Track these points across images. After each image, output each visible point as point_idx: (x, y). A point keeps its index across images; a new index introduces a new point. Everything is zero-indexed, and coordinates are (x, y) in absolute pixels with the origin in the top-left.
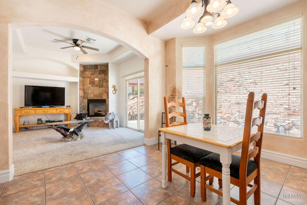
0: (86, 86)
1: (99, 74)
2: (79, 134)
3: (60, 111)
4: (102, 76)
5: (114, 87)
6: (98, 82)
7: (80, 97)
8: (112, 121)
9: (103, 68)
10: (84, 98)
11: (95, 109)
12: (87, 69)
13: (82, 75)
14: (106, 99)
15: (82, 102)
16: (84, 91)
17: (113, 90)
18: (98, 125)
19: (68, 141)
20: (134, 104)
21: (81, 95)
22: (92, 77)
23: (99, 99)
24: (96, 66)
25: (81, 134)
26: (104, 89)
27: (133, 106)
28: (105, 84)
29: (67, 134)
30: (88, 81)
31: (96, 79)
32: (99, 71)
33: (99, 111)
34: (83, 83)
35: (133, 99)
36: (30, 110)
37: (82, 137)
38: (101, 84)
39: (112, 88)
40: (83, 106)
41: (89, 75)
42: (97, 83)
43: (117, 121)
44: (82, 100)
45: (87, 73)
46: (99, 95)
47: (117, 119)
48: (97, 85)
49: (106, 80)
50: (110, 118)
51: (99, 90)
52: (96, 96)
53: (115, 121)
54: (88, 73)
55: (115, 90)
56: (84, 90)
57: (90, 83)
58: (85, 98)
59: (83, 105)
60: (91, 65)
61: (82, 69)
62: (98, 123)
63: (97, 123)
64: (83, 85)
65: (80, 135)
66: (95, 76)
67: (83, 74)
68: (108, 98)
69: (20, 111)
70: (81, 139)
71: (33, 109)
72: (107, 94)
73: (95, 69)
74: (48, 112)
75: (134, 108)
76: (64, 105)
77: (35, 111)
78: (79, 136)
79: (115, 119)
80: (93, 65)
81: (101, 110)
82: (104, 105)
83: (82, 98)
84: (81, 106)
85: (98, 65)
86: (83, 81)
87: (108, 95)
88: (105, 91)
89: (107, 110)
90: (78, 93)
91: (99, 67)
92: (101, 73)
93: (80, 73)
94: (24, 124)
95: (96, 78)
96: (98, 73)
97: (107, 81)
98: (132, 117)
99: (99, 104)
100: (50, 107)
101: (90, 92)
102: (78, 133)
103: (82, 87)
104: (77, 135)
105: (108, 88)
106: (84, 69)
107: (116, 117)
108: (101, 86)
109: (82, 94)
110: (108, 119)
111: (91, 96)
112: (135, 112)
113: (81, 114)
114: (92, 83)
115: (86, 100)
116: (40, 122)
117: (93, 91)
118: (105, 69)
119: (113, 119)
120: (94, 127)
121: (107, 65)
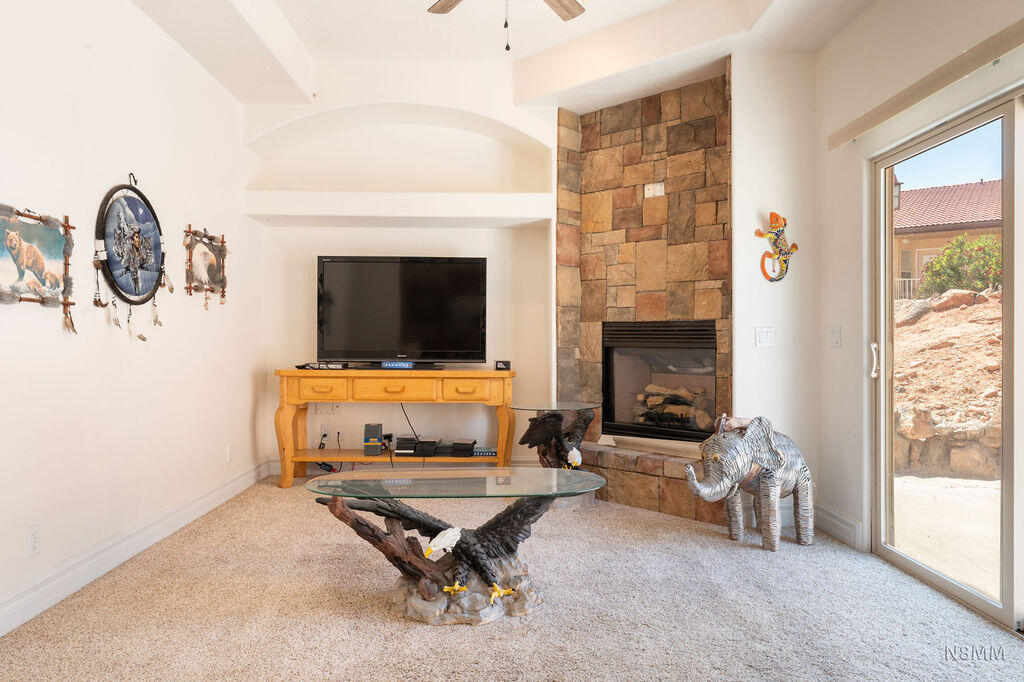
0: (596, 238)
1: (673, 150)
2: (500, 576)
3: (461, 390)
4: (688, 165)
5: (774, 226)
6: (663, 206)
7: (563, 309)
8: (754, 487)
9: (697, 109)
10: (585, 315)
11: (650, 388)
12: (601, 133)
13: (572, 173)
14: (714, 321)
15: (575, 342)
16: (583, 272)
17: (767, 255)
18: (662, 498)
19: (422, 620)
20: (928, 354)
21: (566, 300)
22: (631, 176)
23: (671, 317)
24: (649, 106)
25: (513, 573)
26: (702, 248)
27: (920, 370)
28: (706, 214)
29: (421, 566)
30: (604, 206)
31: (655, 191)
32: (670, 130)
33: (675, 400)
34: (576, 224)
35: (914, 320)
36: (333, 381)
37: (515, 601)
38: (684, 219)
39: (759, 234)
40: (580, 363)
41: (611, 173)
42: (656, 215)
43: (795, 492)
44: (570, 327)
45: (600, 157)
46: (673, 294)
47: (792, 477)
48: (658, 228)
49: (716, 183)
50: (741, 459)
51: (672, 259)
52: (648, 298)
53: (775, 493)
54: (605, 160)
55: (782, 250)
56: (581, 265)
57: (617, 221)
58: (592, 318)
59: (578, 355)
60: (619, 107)
61: (574, 141)
62: (661, 482)
63: (654, 485)
64: (581, 236)
65: (506, 584)
66: (648, 167)
67: (579, 170)
68: (727, 311)
69: (296, 383)
70: (509, 613)
71: (345, 373)
72: (719, 284)
73: (644, 127)
74: (406, 395)
75: (924, 383)
76: (480, 356)
77: (350, 386)
78: (498, 592)
79: (779, 473)
80: (633, 103)
81: (683, 392)
82: (707, 361)
83: (571, 317)
84: (564, 364)
85: (667, 93)
86: (578, 215)
87: (727, 291)
88: (711, 259)
89: (720, 399)
90: (553, 285)
91: (669, 109)
92: (681, 147)
93: (563, 165)
94: (322, 446)
95: (655, 181)
96: (662, 146)
97: (721, 195)
98: (916, 454)
99: (669, 352)
100: (414, 368)
101: (615, 275)
102: (492, 565)
103: (571, 250)
104: (487, 580)
105: (727, 237)
106: (585, 141)
107: (786, 456)
108: (678, 231)
109: (574, 293)
110: (722, 474)
111: (624, 305)
112: (934, 415)
113: (556, 417)
114: (630, 217)
115: (597, 329)
116: (374, 442)
117: (630, 269)
118: (707, 112)
119: (764, 475)
120: (638, 506)
121: (720, 81)
